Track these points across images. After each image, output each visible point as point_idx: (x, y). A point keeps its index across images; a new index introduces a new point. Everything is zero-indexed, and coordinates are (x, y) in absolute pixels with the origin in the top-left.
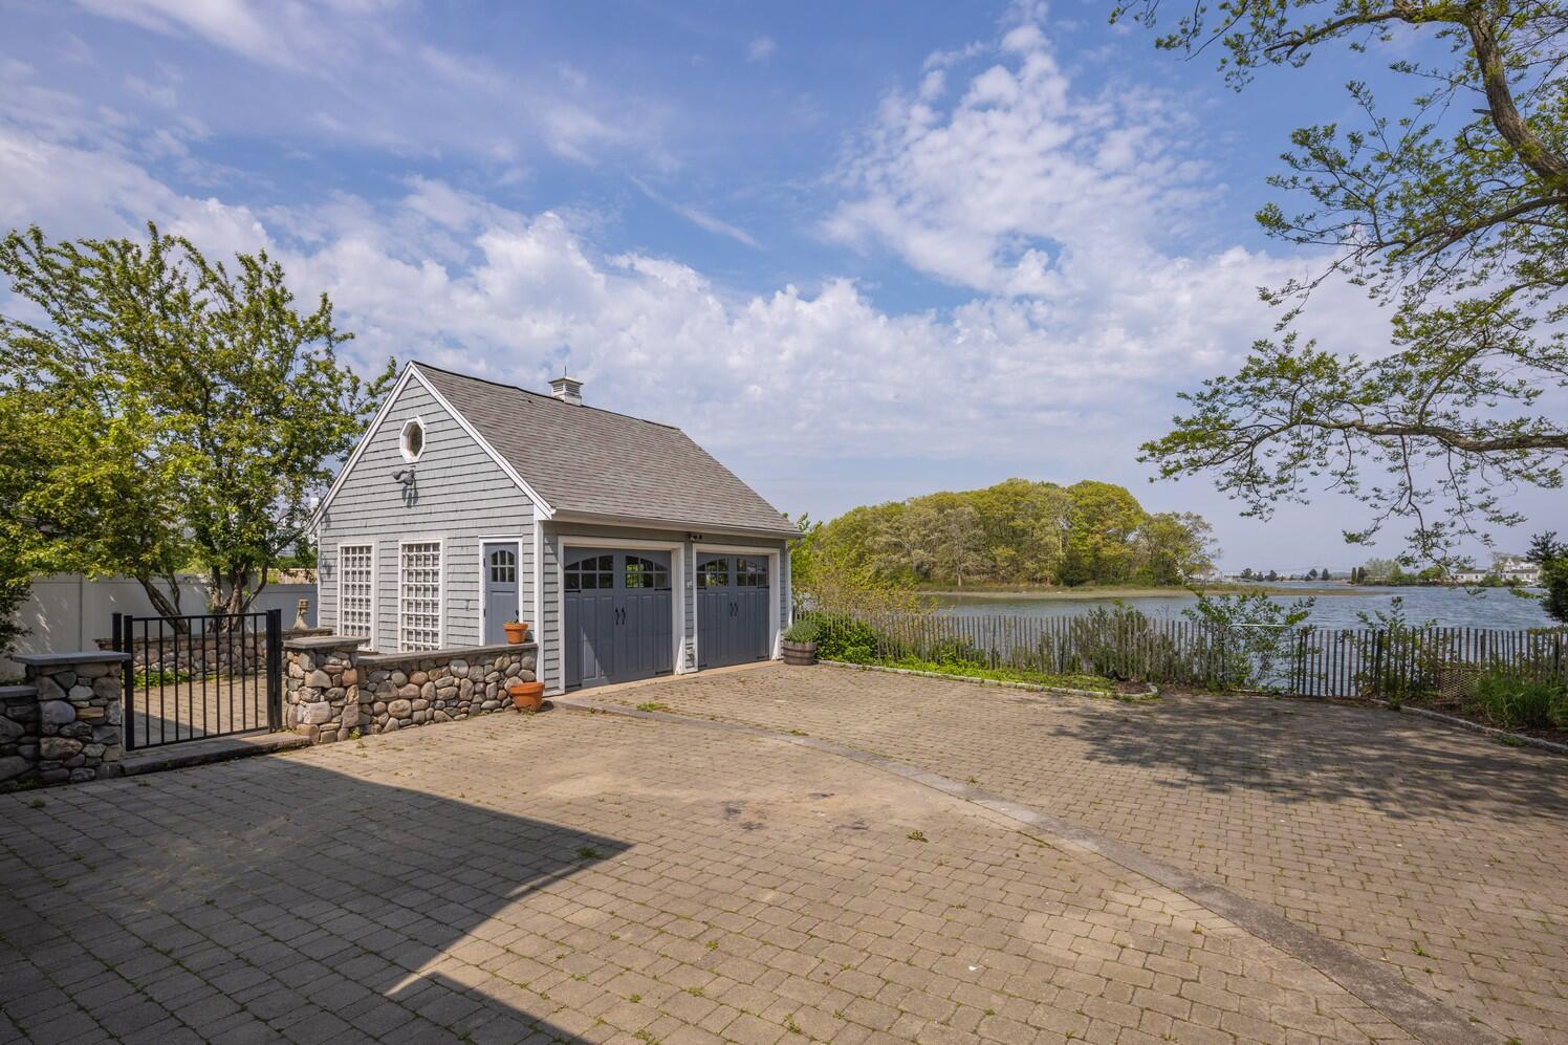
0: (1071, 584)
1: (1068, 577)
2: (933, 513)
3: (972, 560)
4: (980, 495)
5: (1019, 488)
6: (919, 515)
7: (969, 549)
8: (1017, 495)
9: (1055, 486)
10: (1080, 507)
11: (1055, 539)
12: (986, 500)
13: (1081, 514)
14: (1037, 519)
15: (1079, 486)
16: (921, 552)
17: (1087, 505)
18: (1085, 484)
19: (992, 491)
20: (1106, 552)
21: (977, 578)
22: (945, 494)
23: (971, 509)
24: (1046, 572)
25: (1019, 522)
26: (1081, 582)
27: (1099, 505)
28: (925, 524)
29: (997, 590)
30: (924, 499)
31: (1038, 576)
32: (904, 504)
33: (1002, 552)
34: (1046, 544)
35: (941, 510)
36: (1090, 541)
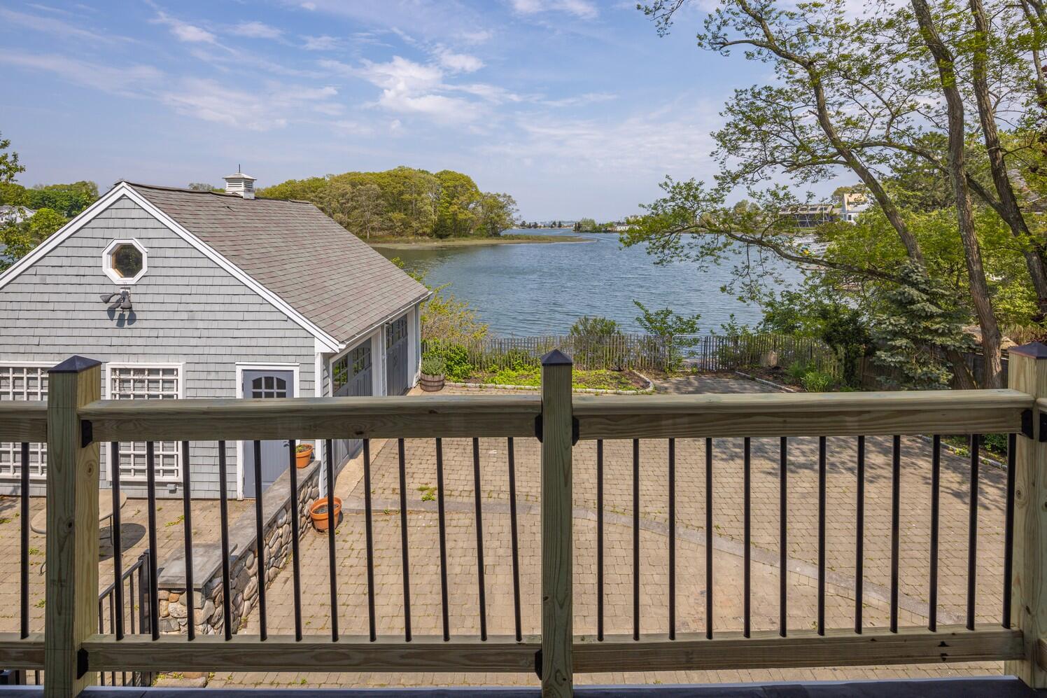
0: (441, 237)
1: (439, 233)
2: (349, 188)
3: (376, 221)
4: (380, 175)
5: (407, 173)
6: (339, 189)
7: (375, 213)
8: (406, 177)
9: (427, 173)
10: (444, 188)
11: (429, 208)
12: (386, 180)
13: (445, 192)
14: (419, 194)
15: (441, 174)
16: (341, 215)
17: (449, 187)
18: (446, 172)
19: (389, 174)
20: (461, 217)
21: (381, 233)
22: (355, 174)
23: (375, 186)
24: (425, 229)
25: (406, 197)
26: (447, 236)
27: (455, 187)
28: (343, 195)
29: (395, 242)
30: (341, 177)
31: (420, 231)
32: (324, 179)
33: (397, 216)
34: (425, 211)
35: (353, 185)
36: (452, 209)
